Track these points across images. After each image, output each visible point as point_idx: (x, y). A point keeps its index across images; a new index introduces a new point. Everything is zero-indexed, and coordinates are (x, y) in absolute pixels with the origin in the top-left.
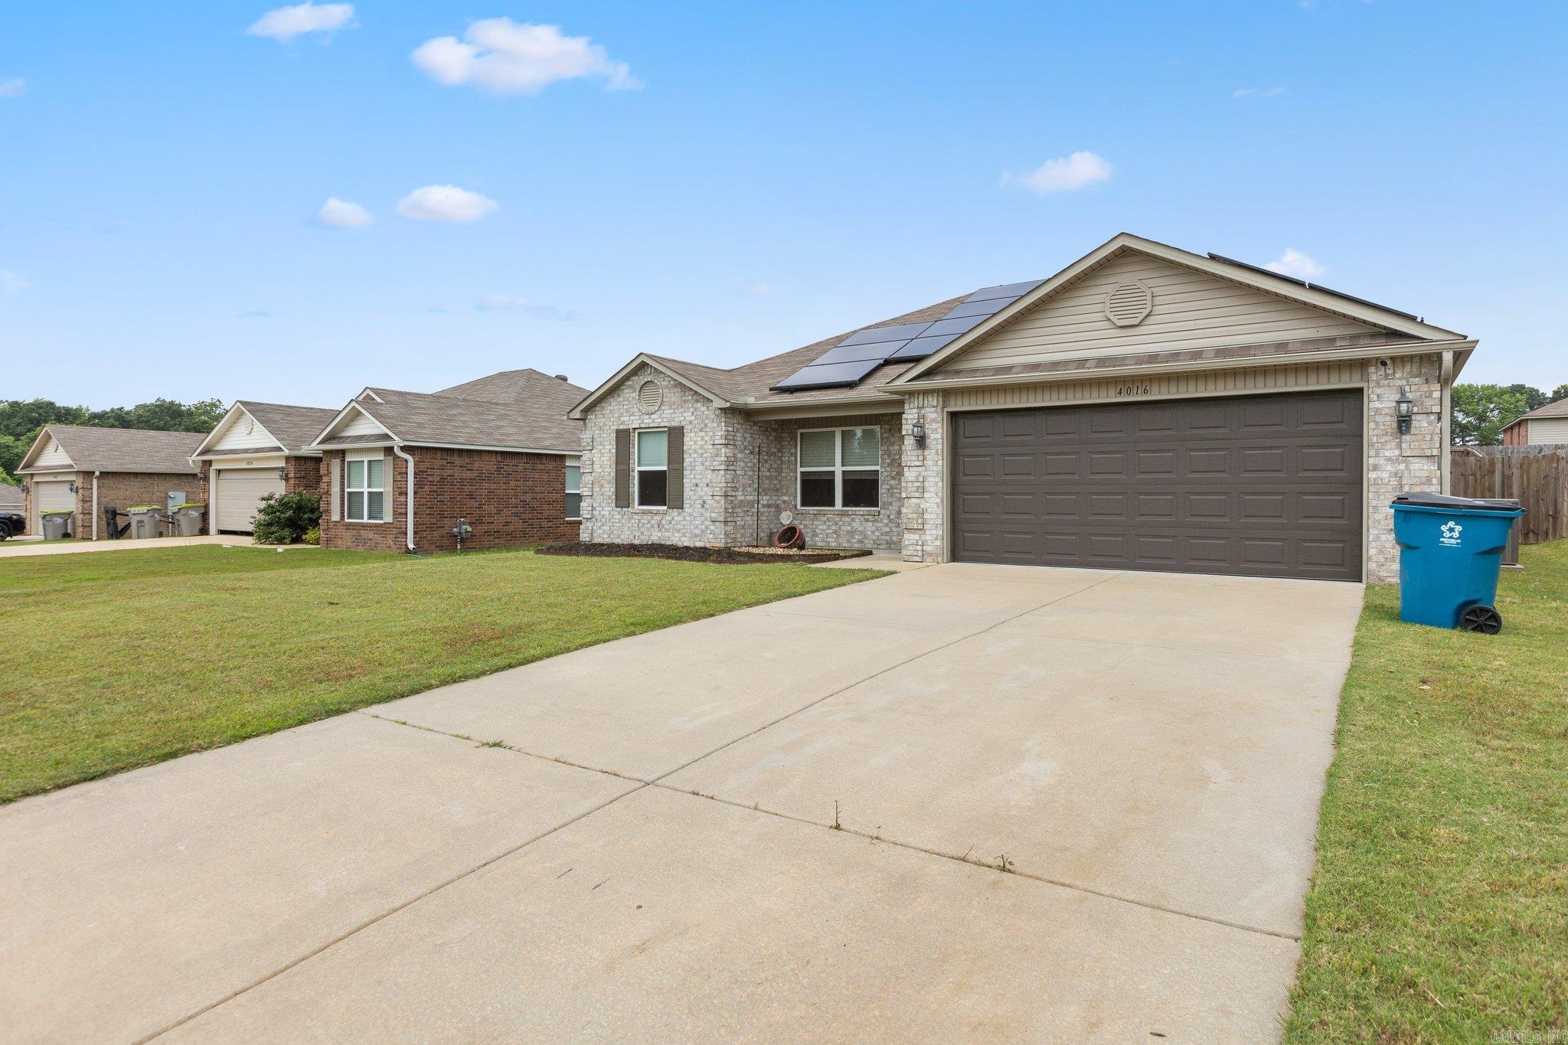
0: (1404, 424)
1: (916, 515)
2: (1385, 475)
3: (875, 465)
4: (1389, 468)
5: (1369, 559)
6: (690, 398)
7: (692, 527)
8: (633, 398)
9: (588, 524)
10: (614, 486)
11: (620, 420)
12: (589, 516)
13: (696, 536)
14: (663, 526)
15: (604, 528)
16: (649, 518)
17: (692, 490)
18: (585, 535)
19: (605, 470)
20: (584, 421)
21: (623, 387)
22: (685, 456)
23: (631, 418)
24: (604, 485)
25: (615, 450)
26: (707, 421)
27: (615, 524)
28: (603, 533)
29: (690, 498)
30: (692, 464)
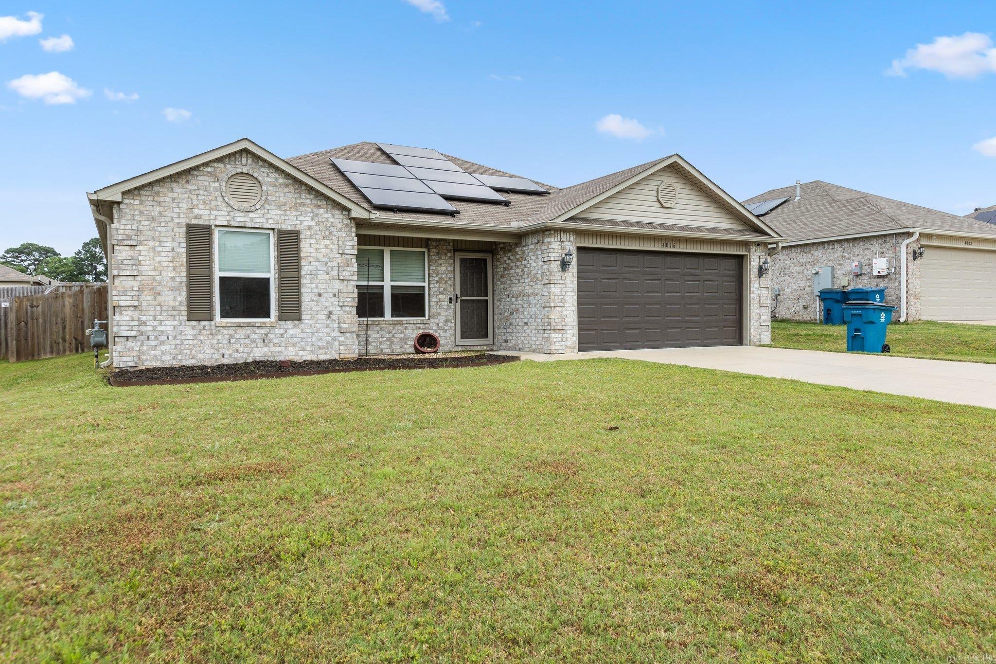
0: (761, 271)
1: (560, 320)
2: (755, 295)
3: (422, 282)
4: (755, 292)
5: (750, 334)
6: (308, 201)
7: (314, 339)
8: (216, 189)
9: (130, 344)
10: (184, 294)
11: (192, 212)
12: (133, 333)
13: (320, 348)
14: (271, 340)
15: (163, 347)
16: (248, 332)
17: (313, 301)
18: (125, 359)
19: (164, 273)
20: (115, 206)
21: (195, 173)
22: (302, 263)
23: (215, 212)
24: (163, 293)
25: (183, 250)
26: (332, 229)
27: (185, 342)
28: (163, 353)
29: (311, 309)
30: (314, 272)
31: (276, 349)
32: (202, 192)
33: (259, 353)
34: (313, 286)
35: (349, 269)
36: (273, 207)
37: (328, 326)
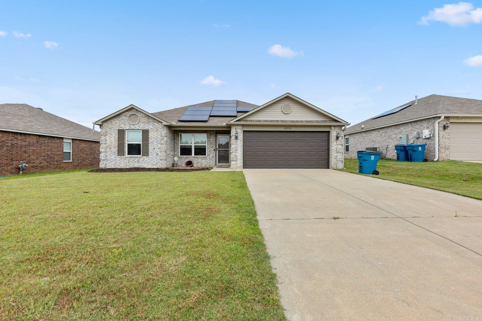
0: (337, 138)
1: (235, 157)
2: (334, 148)
3: (205, 144)
4: (335, 147)
5: (332, 164)
6: (152, 121)
7: (152, 162)
8: (126, 119)
9: (104, 162)
10: (117, 148)
11: (120, 126)
12: (104, 159)
13: (154, 164)
14: (140, 162)
15: (111, 163)
16: (133, 159)
17: (152, 150)
18: (102, 166)
19: (112, 143)
20: (101, 126)
21: (121, 115)
22: (149, 139)
23: (125, 126)
24: (112, 148)
25: (117, 136)
26: (158, 129)
27: (117, 162)
28: (112, 165)
29: (151, 153)
30: (153, 142)
31: (141, 164)
32: (122, 120)
33: (136, 165)
34: (152, 146)
35: (163, 140)
36: (141, 123)
37: (156, 158)
